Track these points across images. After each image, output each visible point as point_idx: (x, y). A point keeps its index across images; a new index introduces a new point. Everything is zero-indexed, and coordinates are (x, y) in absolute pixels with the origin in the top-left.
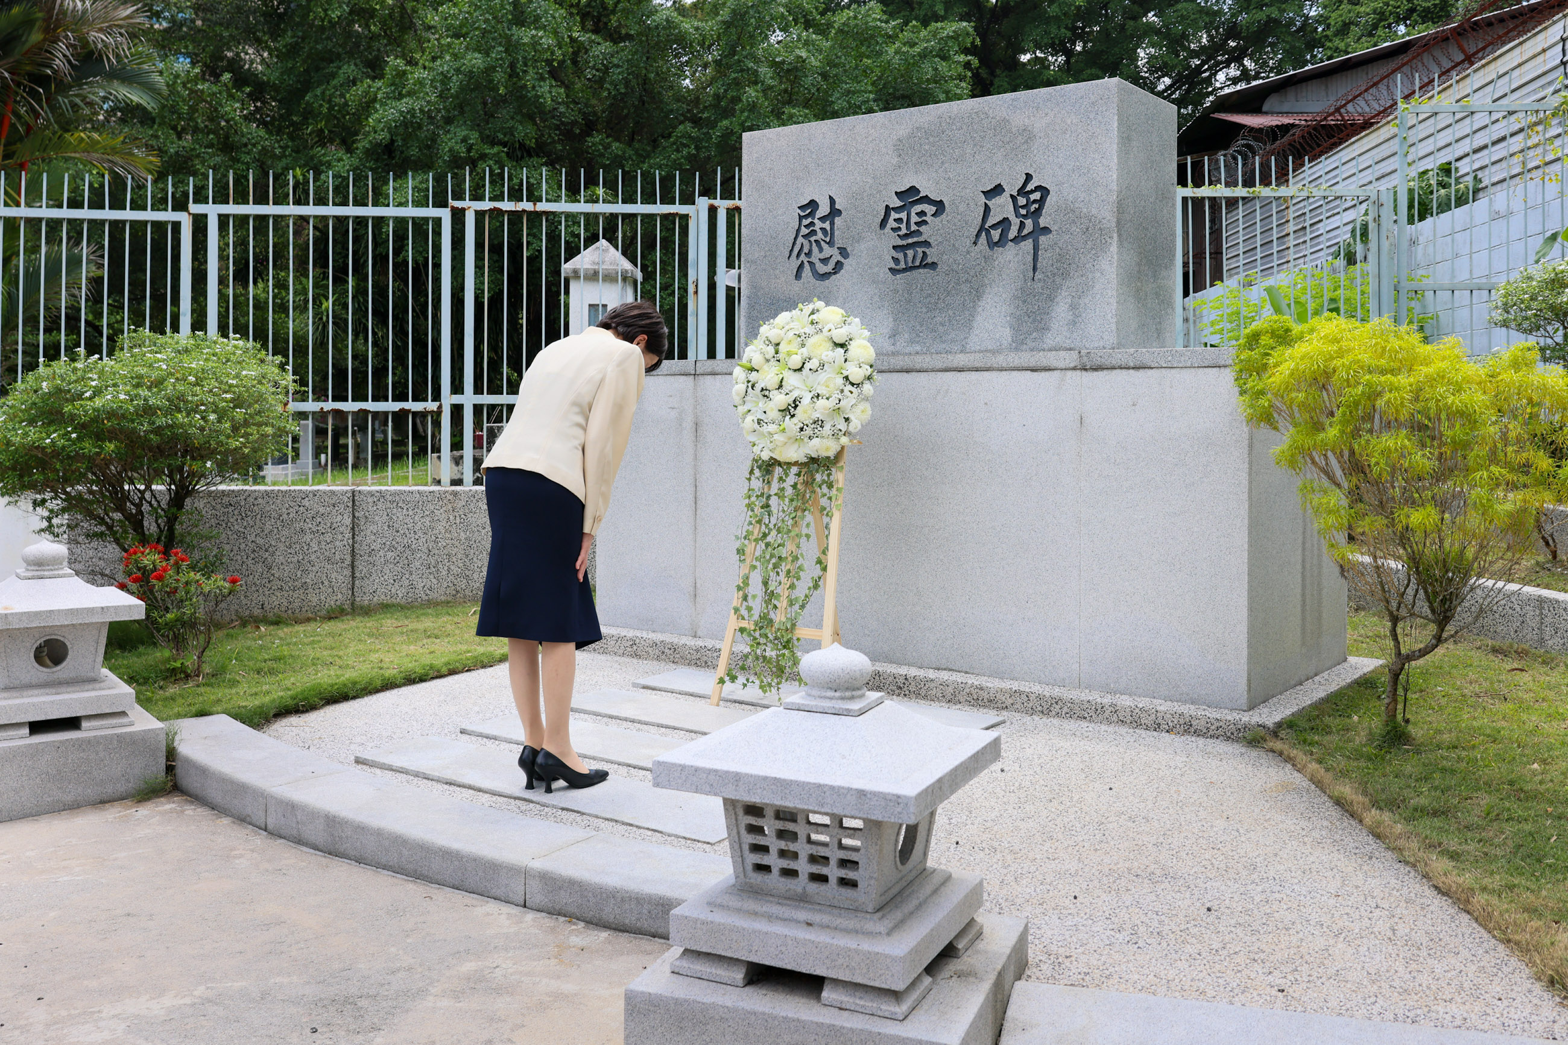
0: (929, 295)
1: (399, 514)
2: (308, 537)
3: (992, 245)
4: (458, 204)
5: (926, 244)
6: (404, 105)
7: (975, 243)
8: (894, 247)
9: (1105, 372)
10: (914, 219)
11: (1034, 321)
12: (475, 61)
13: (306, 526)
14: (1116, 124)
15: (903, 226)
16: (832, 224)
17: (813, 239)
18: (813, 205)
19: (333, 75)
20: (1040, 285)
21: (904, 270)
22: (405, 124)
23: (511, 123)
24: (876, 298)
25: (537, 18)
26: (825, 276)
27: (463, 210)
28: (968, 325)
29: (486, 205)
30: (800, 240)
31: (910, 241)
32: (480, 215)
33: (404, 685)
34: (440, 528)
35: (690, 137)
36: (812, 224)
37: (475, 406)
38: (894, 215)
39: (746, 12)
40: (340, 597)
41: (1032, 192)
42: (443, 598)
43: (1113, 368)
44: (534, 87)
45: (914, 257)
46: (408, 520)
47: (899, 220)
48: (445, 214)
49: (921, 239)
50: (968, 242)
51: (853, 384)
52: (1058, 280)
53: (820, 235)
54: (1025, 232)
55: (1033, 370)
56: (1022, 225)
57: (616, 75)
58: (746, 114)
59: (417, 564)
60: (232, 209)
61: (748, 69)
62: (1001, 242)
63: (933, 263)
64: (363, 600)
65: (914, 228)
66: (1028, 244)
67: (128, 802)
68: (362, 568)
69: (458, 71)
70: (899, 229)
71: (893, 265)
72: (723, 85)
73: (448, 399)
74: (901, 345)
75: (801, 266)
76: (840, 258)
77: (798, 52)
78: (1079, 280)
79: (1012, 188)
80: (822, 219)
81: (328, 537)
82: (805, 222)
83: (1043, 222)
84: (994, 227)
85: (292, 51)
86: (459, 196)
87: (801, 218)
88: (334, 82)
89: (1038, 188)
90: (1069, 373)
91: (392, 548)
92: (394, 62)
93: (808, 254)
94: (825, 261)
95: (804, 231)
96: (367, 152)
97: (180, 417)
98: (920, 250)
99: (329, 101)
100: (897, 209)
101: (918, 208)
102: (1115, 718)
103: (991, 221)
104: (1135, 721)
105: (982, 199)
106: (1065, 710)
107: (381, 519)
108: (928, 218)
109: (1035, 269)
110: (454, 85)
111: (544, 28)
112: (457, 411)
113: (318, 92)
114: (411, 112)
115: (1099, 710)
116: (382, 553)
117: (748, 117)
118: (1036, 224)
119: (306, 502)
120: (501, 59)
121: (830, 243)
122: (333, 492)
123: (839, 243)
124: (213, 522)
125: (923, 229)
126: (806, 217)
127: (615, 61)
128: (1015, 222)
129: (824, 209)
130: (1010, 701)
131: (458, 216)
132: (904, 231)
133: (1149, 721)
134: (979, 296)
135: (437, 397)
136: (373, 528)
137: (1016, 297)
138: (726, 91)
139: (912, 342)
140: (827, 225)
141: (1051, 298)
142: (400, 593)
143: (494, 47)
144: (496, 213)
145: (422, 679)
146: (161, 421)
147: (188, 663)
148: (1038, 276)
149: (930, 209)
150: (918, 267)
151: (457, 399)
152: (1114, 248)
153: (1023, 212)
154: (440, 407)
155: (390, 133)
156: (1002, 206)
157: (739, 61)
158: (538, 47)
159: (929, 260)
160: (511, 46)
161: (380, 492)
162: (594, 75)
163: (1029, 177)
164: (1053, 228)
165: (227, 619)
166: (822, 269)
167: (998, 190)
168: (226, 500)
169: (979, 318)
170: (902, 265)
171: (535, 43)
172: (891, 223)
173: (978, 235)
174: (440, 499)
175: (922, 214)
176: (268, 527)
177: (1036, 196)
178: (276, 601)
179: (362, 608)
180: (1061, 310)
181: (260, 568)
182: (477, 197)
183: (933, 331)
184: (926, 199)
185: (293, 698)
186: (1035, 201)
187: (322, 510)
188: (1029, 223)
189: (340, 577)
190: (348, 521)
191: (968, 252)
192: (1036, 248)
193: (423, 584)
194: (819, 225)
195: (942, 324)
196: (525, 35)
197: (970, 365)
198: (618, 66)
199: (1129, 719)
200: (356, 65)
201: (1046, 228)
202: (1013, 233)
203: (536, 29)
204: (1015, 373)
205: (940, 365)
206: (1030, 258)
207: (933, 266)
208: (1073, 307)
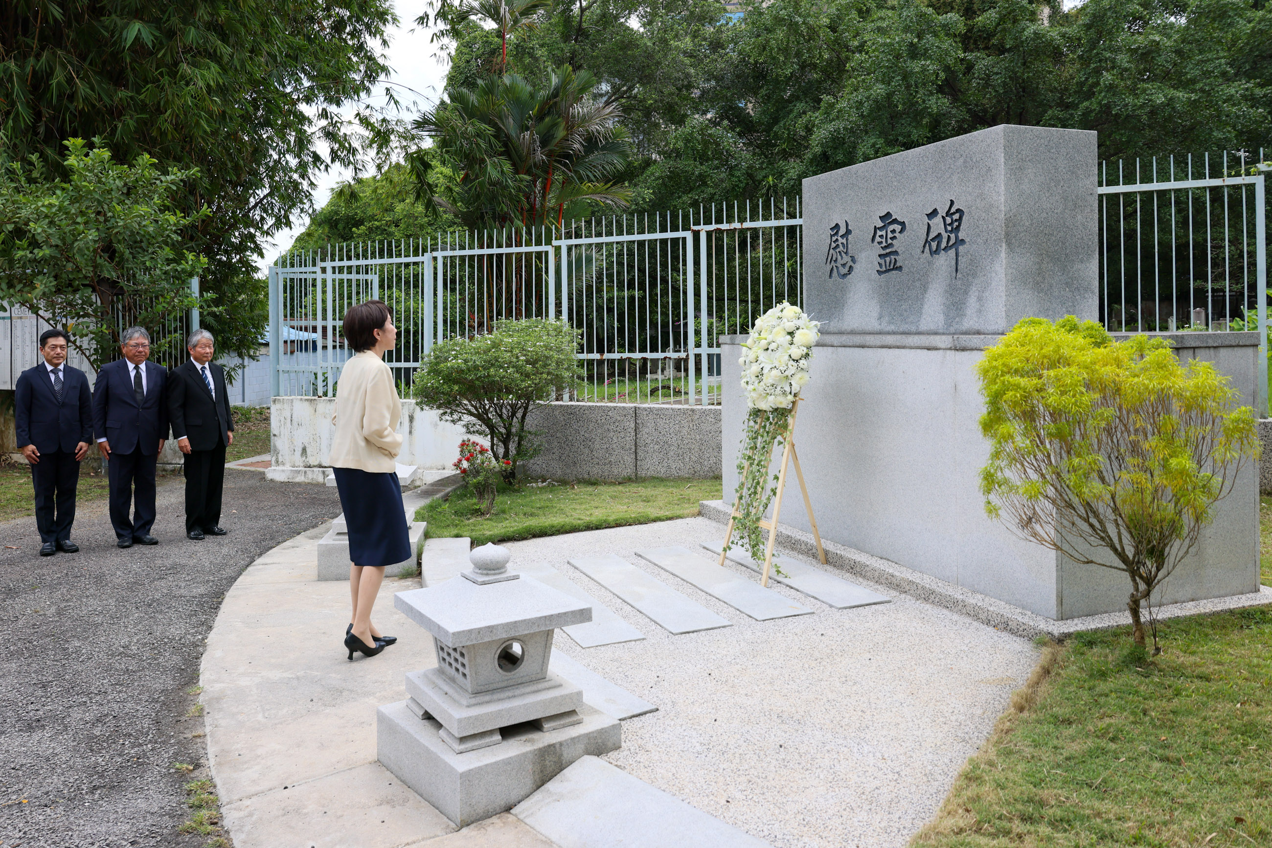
0: (898, 290)
1: (661, 422)
2: (611, 434)
3: (932, 253)
4: (696, 228)
5: (896, 253)
6: (831, 127)
7: (923, 252)
8: (879, 256)
9: (968, 352)
10: (890, 235)
11: (957, 308)
12: (879, 90)
13: (611, 428)
14: (1003, 160)
15: (884, 240)
16: (847, 240)
17: (838, 250)
18: (837, 226)
19: (791, 111)
20: (960, 282)
21: (886, 272)
22: (834, 139)
23: (908, 128)
24: (871, 292)
25: (926, 50)
26: (845, 275)
27: (699, 231)
28: (920, 312)
29: (713, 227)
30: (831, 251)
31: (888, 251)
32: (709, 234)
33: (585, 530)
34: (685, 431)
35: (1058, 119)
36: (837, 240)
37: (709, 355)
38: (879, 233)
39: (1105, 14)
40: (629, 471)
41: (954, 213)
42: (687, 476)
43: (972, 349)
44: (924, 101)
45: (890, 263)
46: (666, 426)
47: (881, 236)
48: (689, 235)
49: (893, 249)
50: (919, 251)
51: (794, 360)
52: (970, 278)
53: (841, 248)
54: (951, 243)
55: (929, 349)
56: (949, 238)
57: (998, 80)
58: (1103, 94)
59: (672, 453)
60: (574, 241)
61: (1106, 59)
62: (937, 252)
63: (901, 267)
64: (642, 473)
65: (889, 241)
66: (952, 252)
67: (396, 578)
68: (641, 454)
69: (868, 98)
70: (881, 242)
71: (879, 269)
72: (1085, 74)
73: (692, 351)
74: (884, 324)
75: (832, 269)
76: (851, 263)
77: (1151, 37)
78: (982, 279)
79: (942, 212)
80: (842, 236)
81: (622, 435)
82: (834, 239)
83: (961, 235)
84: (933, 240)
85: (768, 97)
86: (697, 223)
87: (832, 236)
88: (791, 116)
89: (958, 211)
90: (948, 352)
91: (657, 443)
92: (826, 98)
93: (836, 261)
94: (844, 265)
95: (834, 245)
96: (812, 161)
97: (492, 371)
98: (893, 257)
99: (788, 129)
100: (881, 229)
101: (891, 227)
102: (964, 611)
103: (932, 236)
104: (976, 614)
105: (926, 220)
106: (937, 600)
107: (651, 425)
108: (897, 235)
109: (957, 270)
110: (865, 110)
111: (930, 58)
112: (698, 357)
113: (782, 123)
114: (837, 131)
115: (956, 603)
116: (651, 446)
117: (1105, 96)
118: (957, 237)
119: (610, 413)
120: (899, 85)
121: (846, 253)
122: (624, 408)
123: (850, 252)
124: (563, 423)
125: (894, 242)
126: (834, 235)
127: (995, 70)
128: (945, 235)
129: (842, 231)
130: (907, 588)
131: (696, 235)
132: (884, 244)
133: (983, 616)
134: (925, 291)
135: (686, 350)
136: (647, 430)
137: (946, 291)
138: (1087, 79)
139: (890, 323)
140: (844, 241)
141: (966, 292)
142: (662, 471)
143: (894, 78)
144: (719, 231)
145: (598, 528)
146: (482, 373)
147: (482, 507)
148: (959, 275)
149: (898, 228)
150: (893, 269)
151: (697, 351)
152: (1003, 255)
153: (949, 228)
154: (688, 356)
155: (822, 147)
156: (937, 225)
157: (1098, 54)
158: (926, 73)
159: (898, 264)
160: (906, 76)
161: (650, 408)
162: (979, 83)
163: (952, 202)
164: (967, 240)
165: (571, 479)
166: (844, 271)
167: (934, 213)
168: (569, 411)
169: (926, 306)
170: (884, 269)
171: (924, 69)
172: (878, 239)
173: (924, 246)
174: (684, 413)
175: (893, 231)
176: (591, 427)
177: (956, 216)
178: (596, 471)
179: (641, 478)
180: (972, 301)
181: (587, 451)
182: (708, 222)
183: (901, 315)
184: (895, 221)
185: (513, 532)
186: (956, 220)
187: (619, 418)
188: (953, 236)
189: (629, 459)
190: (633, 425)
191: (919, 259)
192: (957, 255)
193: (675, 466)
194: (841, 240)
195: (906, 311)
196: (916, 66)
197: (894, 344)
198: (997, 74)
199: (972, 613)
200: (806, 102)
201: (962, 240)
202: (943, 245)
203: (925, 60)
204: (919, 351)
205: (879, 343)
206: (954, 262)
207: (900, 268)
208: (980, 299)
